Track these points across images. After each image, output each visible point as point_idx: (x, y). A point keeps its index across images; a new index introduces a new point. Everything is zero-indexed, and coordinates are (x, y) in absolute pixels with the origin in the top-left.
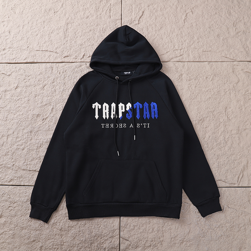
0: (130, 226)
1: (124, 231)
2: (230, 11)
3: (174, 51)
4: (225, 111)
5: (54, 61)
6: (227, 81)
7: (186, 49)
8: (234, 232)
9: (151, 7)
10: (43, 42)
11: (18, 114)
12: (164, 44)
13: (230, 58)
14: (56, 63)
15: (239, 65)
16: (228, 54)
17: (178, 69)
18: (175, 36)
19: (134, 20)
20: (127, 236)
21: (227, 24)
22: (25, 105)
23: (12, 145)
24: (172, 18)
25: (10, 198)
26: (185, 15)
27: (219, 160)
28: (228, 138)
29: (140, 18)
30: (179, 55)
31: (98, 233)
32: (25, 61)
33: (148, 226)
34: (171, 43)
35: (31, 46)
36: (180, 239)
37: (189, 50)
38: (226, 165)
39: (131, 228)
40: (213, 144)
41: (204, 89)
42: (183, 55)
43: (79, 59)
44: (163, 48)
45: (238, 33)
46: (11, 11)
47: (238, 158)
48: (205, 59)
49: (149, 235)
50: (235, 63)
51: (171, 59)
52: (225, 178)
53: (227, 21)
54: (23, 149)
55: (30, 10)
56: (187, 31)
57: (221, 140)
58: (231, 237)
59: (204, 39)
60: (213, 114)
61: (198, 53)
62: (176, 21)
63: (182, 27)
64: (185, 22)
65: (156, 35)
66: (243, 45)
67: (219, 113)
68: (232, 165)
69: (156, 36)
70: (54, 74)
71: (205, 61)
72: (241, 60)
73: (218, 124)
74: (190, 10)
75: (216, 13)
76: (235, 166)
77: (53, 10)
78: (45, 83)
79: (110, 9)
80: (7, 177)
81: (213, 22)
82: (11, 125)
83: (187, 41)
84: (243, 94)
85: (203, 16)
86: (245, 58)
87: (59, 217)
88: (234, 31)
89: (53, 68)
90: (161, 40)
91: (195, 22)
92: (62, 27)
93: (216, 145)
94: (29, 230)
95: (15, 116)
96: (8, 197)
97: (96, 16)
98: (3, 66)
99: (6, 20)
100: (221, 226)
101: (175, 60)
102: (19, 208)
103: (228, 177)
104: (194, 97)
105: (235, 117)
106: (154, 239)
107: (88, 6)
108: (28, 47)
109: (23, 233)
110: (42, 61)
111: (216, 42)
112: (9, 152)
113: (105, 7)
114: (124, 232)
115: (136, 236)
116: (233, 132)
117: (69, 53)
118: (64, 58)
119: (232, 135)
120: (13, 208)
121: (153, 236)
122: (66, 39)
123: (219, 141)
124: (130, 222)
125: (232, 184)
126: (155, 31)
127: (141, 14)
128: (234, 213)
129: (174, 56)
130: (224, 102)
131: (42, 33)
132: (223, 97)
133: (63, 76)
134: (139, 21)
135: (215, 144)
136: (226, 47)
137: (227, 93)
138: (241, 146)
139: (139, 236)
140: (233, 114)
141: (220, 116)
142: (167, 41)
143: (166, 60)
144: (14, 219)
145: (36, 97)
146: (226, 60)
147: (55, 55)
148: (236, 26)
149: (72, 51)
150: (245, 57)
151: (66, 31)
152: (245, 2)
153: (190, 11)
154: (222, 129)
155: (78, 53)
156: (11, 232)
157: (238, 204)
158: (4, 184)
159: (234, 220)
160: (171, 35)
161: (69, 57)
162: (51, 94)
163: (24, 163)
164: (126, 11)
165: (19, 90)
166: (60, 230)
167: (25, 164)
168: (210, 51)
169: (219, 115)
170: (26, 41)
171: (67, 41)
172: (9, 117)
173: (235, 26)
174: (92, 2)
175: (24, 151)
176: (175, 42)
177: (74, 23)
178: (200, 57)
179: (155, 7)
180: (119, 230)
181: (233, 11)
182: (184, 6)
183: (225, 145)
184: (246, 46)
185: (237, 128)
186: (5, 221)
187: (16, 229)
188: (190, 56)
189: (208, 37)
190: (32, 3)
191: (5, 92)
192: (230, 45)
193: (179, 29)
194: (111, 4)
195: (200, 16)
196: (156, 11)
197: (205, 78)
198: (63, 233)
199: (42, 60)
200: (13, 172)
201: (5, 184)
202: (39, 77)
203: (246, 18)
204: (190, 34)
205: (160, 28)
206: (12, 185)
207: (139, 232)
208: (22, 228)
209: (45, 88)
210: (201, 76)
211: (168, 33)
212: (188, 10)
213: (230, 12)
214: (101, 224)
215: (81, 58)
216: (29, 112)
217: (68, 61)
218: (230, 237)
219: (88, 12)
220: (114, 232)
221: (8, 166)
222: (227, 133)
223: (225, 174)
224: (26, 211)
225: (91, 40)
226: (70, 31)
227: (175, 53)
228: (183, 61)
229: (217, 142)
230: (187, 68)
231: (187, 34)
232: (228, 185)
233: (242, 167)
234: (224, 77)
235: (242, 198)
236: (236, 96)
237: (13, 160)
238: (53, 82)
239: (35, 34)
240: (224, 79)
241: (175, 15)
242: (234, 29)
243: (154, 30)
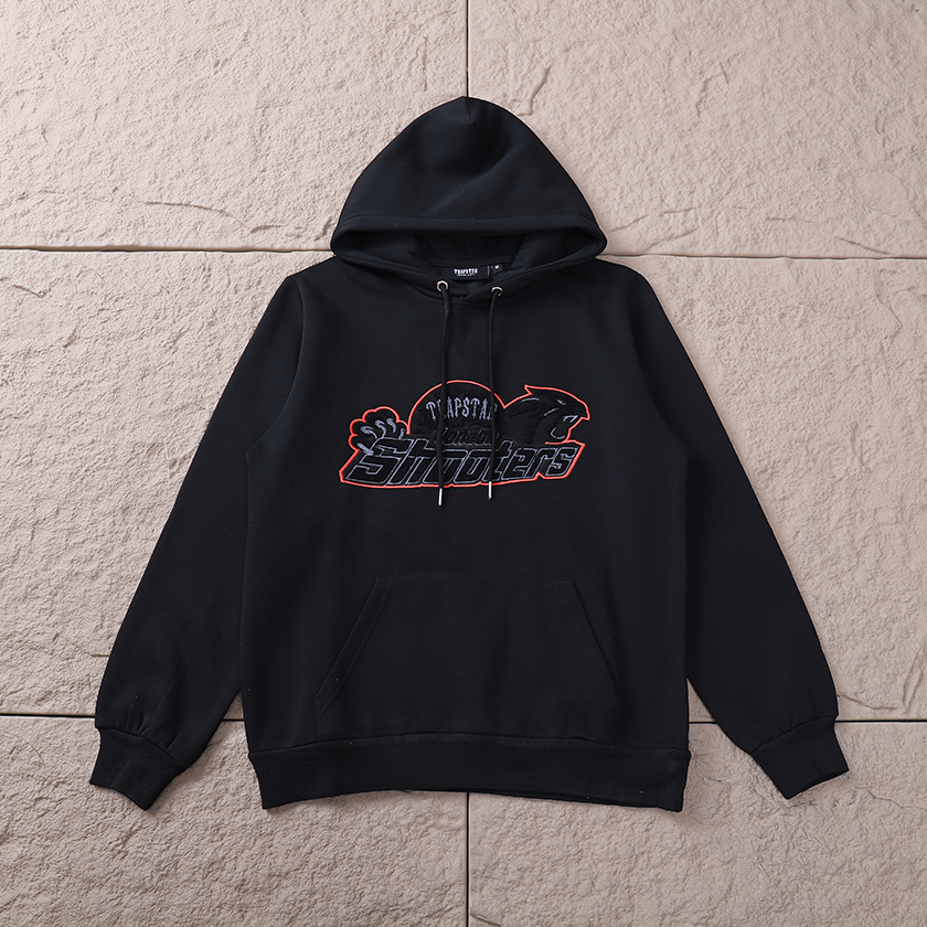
0: (506, 869)
1: (481, 889)
2: (863, 75)
3: (661, 215)
4: (853, 440)
5: (216, 246)
6: (857, 329)
7: (706, 211)
8: (896, 889)
9: (574, 53)
10: (173, 173)
11: (76, 440)
12: (626, 189)
13: (867, 245)
14: (221, 253)
15: (899, 270)
16: (857, 229)
17: (677, 281)
18: (667, 161)
19: (515, 100)
20: (495, 911)
21: (853, 120)
22: (103, 408)
23: (52, 558)
24: (652, 94)
25: (40, 765)
26: (700, 86)
27: (832, 619)
28: (865, 538)
29: (537, 91)
30: (680, 232)
31: (383, 897)
32: (104, 243)
33: (574, 868)
34: (652, 185)
35: (127, 188)
36: (694, 919)
37: (716, 212)
38: (859, 638)
39: (510, 877)
40: (811, 559)
41: (773, 359)
42: (696, 233)
43: (309, 239)
44: (622, 206)
45: (892, 156)
46: (52, 54)
47: (903, 614)
48: (774, 246)
49: (579, 904)
50: (884, 263)
51: (653, 244)
52: (856, 688)
53: (852, 112)
54: (95, 577)
55: (125, 53)
56: (710, 145)
57: (841, 544)
58: (883, 909)
59: (771, 174)
60: (810, 448)
61: (751, 225)
62: (666, 106)
63: (690, 130)
64: (699, 113)
65: (594, 155)
66: (911, 199)
67: (828, 444)
68: (883, 636)
69: (594, 160)
70: (215, 291)
71: (775, 253)
72: (906, 252)
73: (827, 484)
74: (719, 70)
75: (812, 82)
76: (893, 641)
77: (210, 55)
78: (180, 324)
79: (424, 58)
80: (29, 683)
81: (802, 114)
82: (49, 484)
83: (710, 181)
84: (917, 376)
85: (765, 91)
86: (919, 245)
87: (233, 838)
88: (878, 149)
89: (209, 270)
90: (612, 176)
91: (737, 111)
92: (244, 119)
93: (822, 563)
94: (115, 889)
95: (65, 448)
96: (36, 759)
97: (372, 81)
98: (19, 260)
99: (29, 85)
100: (846, 868)
101: (668, 247)
102: (77, 805)
103: (869, 682)
104: (736, 386)
105: (889, 461)
106: (596, 919)
107: (344, 45)
108: (116, 188)
109: (91, 901)
110: (168, 245)
111: (814, 185)
112: (40, 587)
113: (405, 49)
114: (484, 892)
115: (529, 909)
116: (882, 517)
117: (271, 215)
118: (252, 232)
119: (879, 525)
120: (54, 804)
121: (593, 907)
122: (261, 162)
123: (832, 547)
124: (506, 853)
125: (882, 711)
126: (592, 140)
127: (541, 78)
128: (892, 817)
129: (661, 233)
130: (849, 406)
131: (168, 139)
132: (844, 387)
133: (248, 300)
134: (531, 102)
135: (818, 559)
136: (851, 206)
137: (857, 372)
138: (913, 568)
139: (541, 908)
140: (881, 452)
141: (835, 455)
142: (635, 179)
143: (634, 250)
144: (58, 849)
145: (146, 379)
146: (852, 250)
147: (220, 222)
148: (883, 130)
149: (281, 207)
150: (921, 241)
151: (261, 134)
152: (913, 42)
153: (717, 73)
154: (843, 505)
155: (305, 215)
156: (43, 899)
157: (908, 785)
158: (18, 711)
159: (893, 844)
160: (650, 158)
161: (270, 231)
162: (202, 367)
163: (96, 630)
164: (485, 65)
165: (78, 350)
166: (238, 888)
167: (101, 632)
168: (793, 217)
169: (831, 453)
170: (108, 167)
171: (264, 171)
172: (40, 451)
173: (880, 128)
174: (358, 30)
175: (97, 583)
176: (664, 183)
177: (291, 107)
178: (756, 240)
179: (590, 53)
180: (463, 887)
181: (872, 76)
182: (695, 52)
183: (854, 563)
184: (922, 203)
185: (896, 503)
186: (21, 857)
187: (63, 884)
188: (721, 235)
189: (784, 166)
190: (131, 25)
191: (24, 359)
192: (863, 196)
193: (681, 137)
194: (426, 39)
195: (756, 90)
196: (592, 70)
197: (776, 315)
198: (247, 899)
199: (170, 241)
200: (57, 663)
201: (23, 712)
202: (157, 304)
203: (919, 101)
204: (721, 154)
205: (609, 131)
206: (51, 713)
207: (541, 892)
208: (90, 883)
209: (181, 342)
210: (762, 310)
211: (638, 149)
212: (712, 69)
213: (863, 80)
214: (396, 862)
215: (317, 234)
216: (119, 435)
217: (268, 246)
218: (880, 908)
219: (343, 64)
220: (445, 893)
221: (36, 639)
222: (862, 518)
223: (856, 671)
224: (104, 815)
225: (352, 169)
226: (274, 134)
227: (667, 222)
228: (696, 253)
229: (826, 554)
230: (709, 278)
231: (709, 154)
232: (867, 713)
233: (917, 646)
234: (845, 315)
235: (920, 762)
236: (889, 383)
237: (53, 619)
238: (211, 324)
239: (143, 142)
240: (844, 320)
241: (665, 84)
242: (879, 139)
243: (587, 137)
